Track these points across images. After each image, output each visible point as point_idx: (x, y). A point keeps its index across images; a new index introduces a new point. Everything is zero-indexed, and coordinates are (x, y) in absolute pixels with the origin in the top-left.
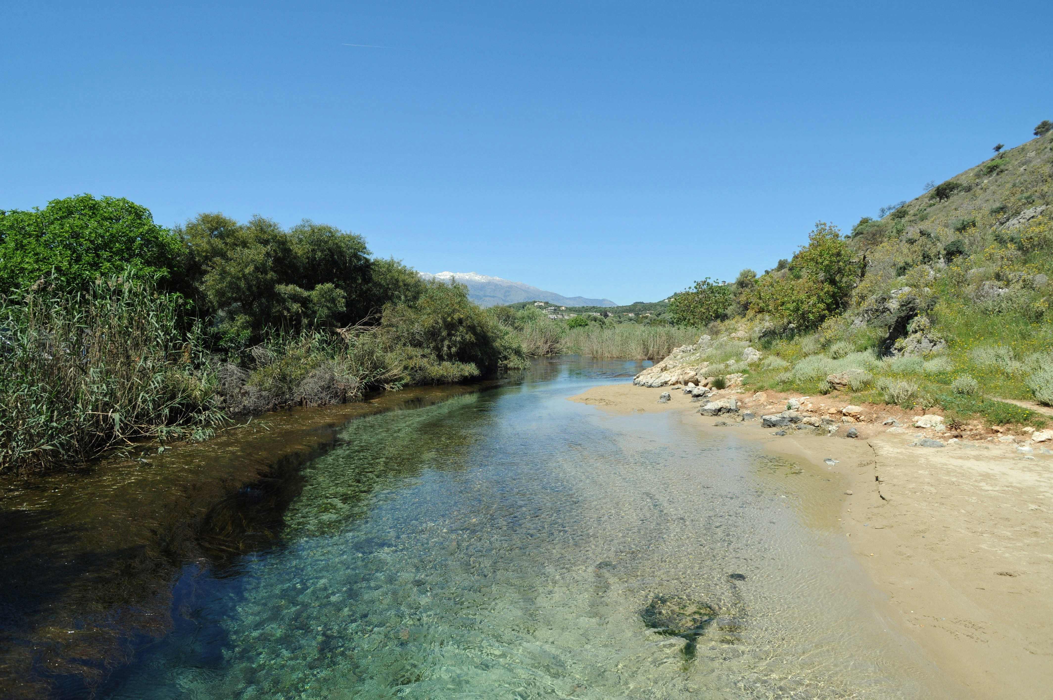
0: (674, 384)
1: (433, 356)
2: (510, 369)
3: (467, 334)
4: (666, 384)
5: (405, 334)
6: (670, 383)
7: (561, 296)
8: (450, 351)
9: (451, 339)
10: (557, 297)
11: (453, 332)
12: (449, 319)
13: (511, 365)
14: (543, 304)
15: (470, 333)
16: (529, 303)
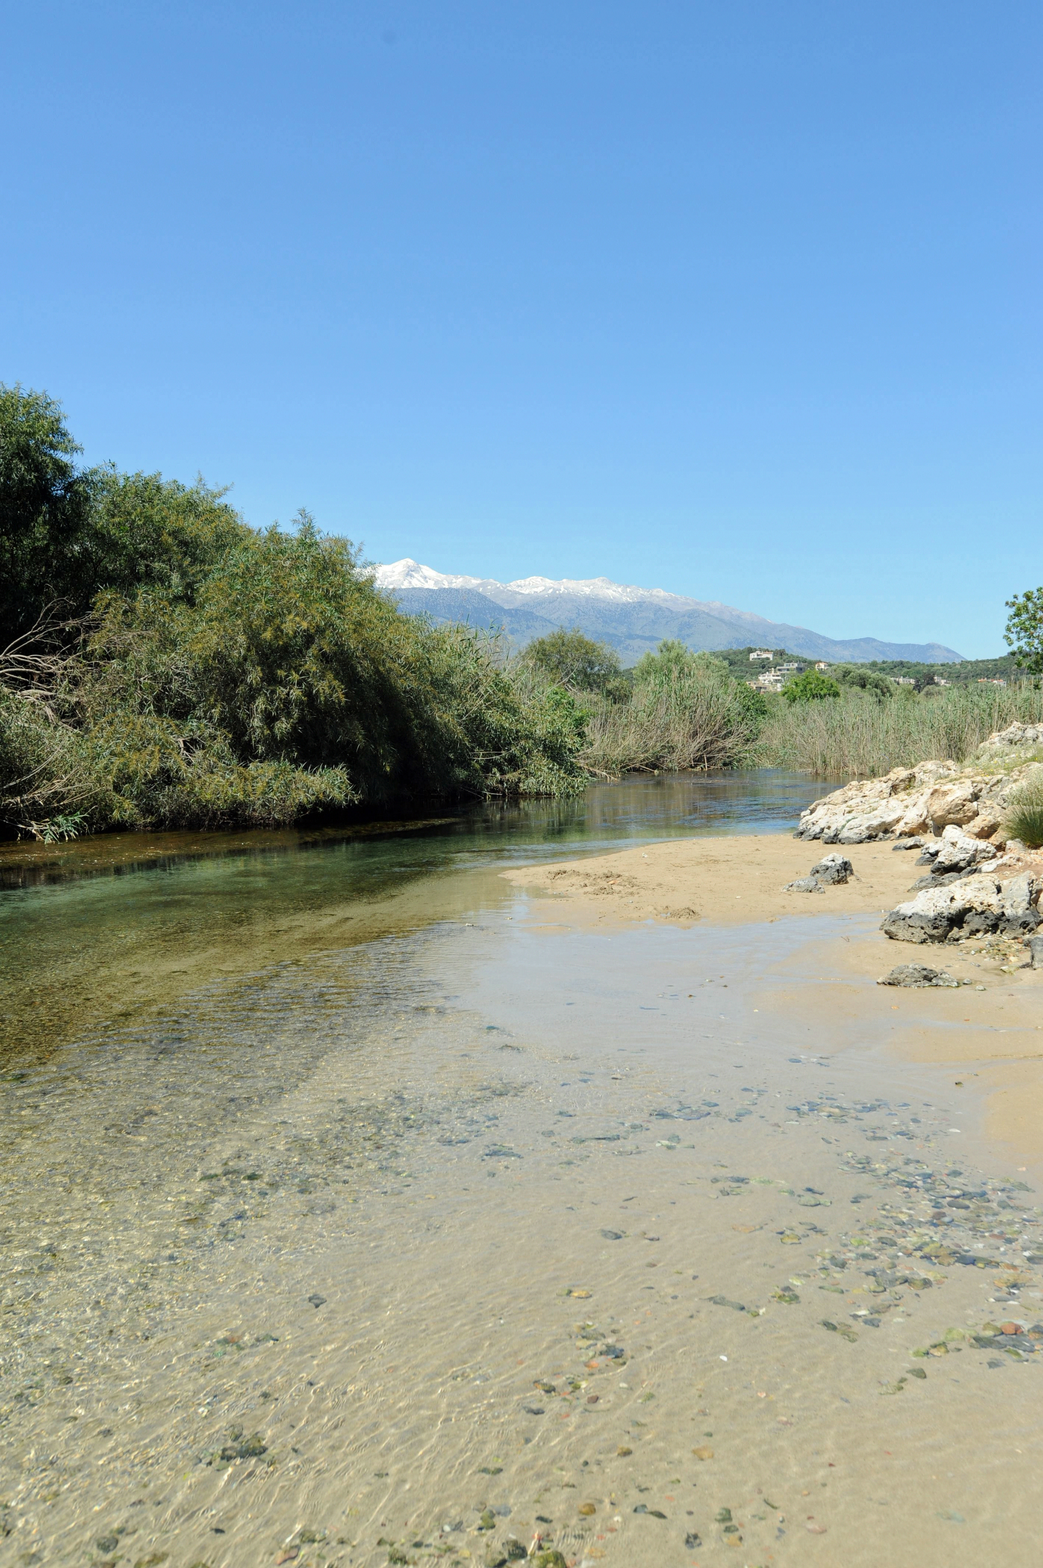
0: (911, 834)
1: (221, 744)
2: (525, 795)
3: (322, 677)
4: (886, 831)
5: (145, 680)
6: (899, 828)
7: (820, 637)
8: (271, 729)
9: (273, 692)
10: (810, 638)
11: (281, 673)
12: (268, 635)
13: (529, 784)
14: (770, 656)
15: (330, 676)
16: (735, 653)
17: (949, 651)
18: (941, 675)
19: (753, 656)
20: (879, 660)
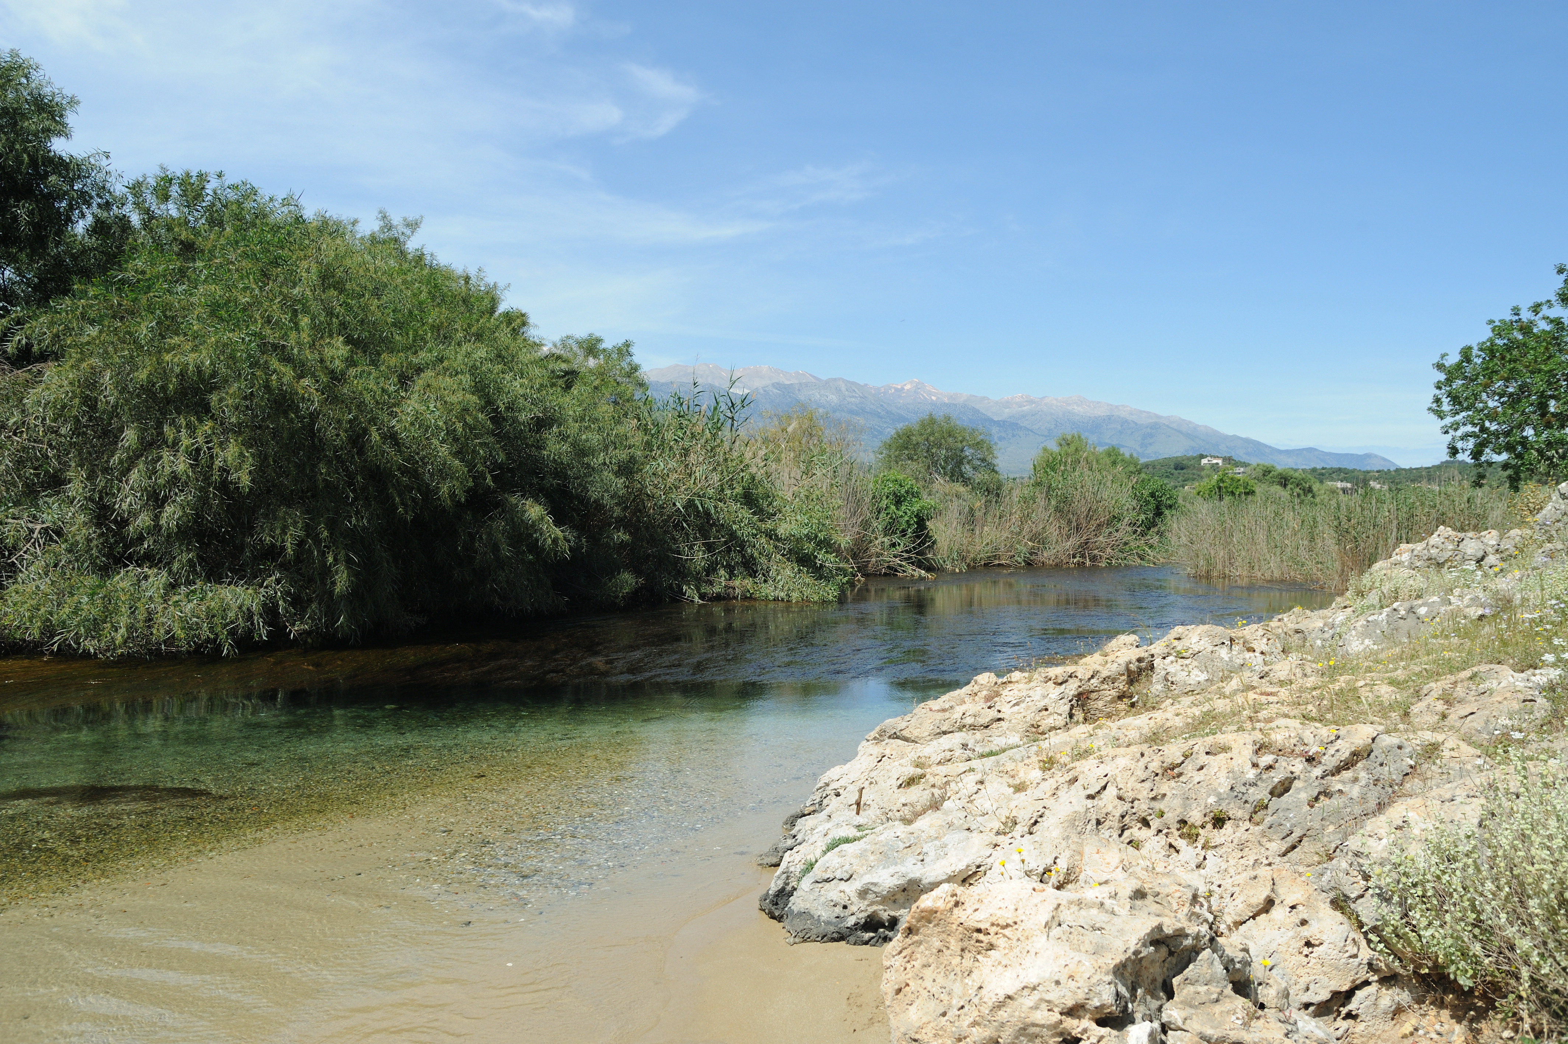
14: (1220, 461)
16: (1189, 459)
19: (1204, 461)
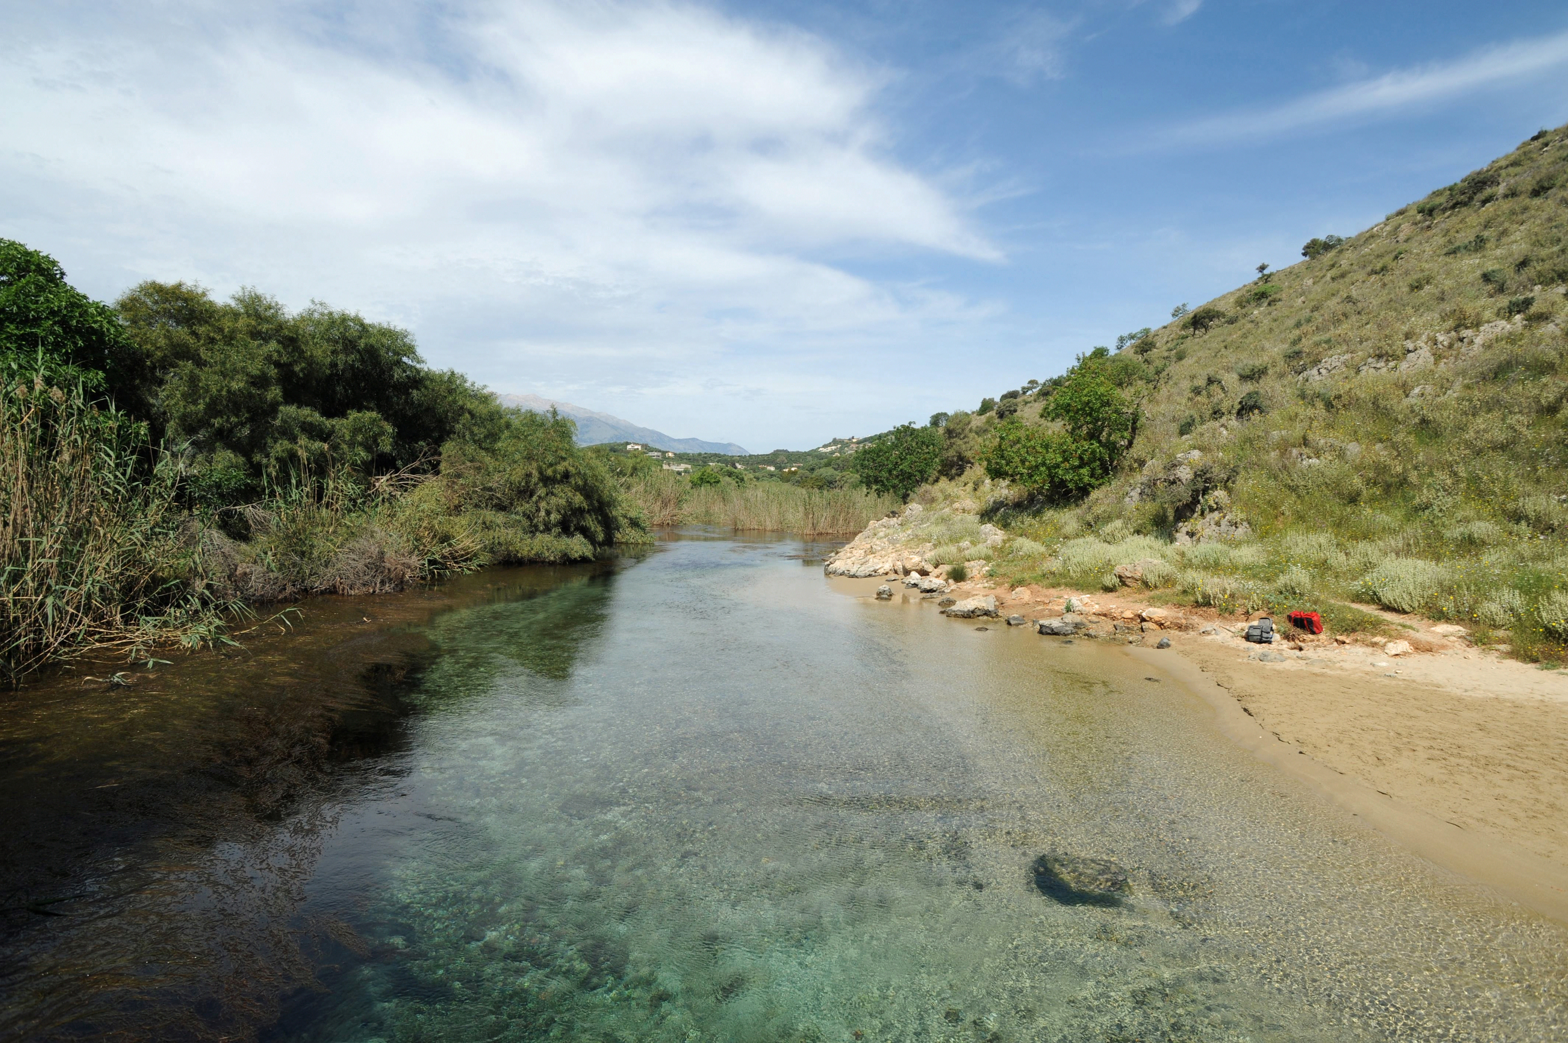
0: (888, 574)
1: (523, 526)
3: (574, 495)
4: (877, 573)
5: (479, 490)
6: (882, 572)
7: (666, 436)
8: (549, 518)
9: (550, 500)
10: (660, 436)
11: (554, 491)
12: (549, 471)
14: (640, 447)
15: (578, 494)
16: (618, 445)
17: (740, 447)
18: (738, 462)
19: (629, 447)
20: (703, 452)
